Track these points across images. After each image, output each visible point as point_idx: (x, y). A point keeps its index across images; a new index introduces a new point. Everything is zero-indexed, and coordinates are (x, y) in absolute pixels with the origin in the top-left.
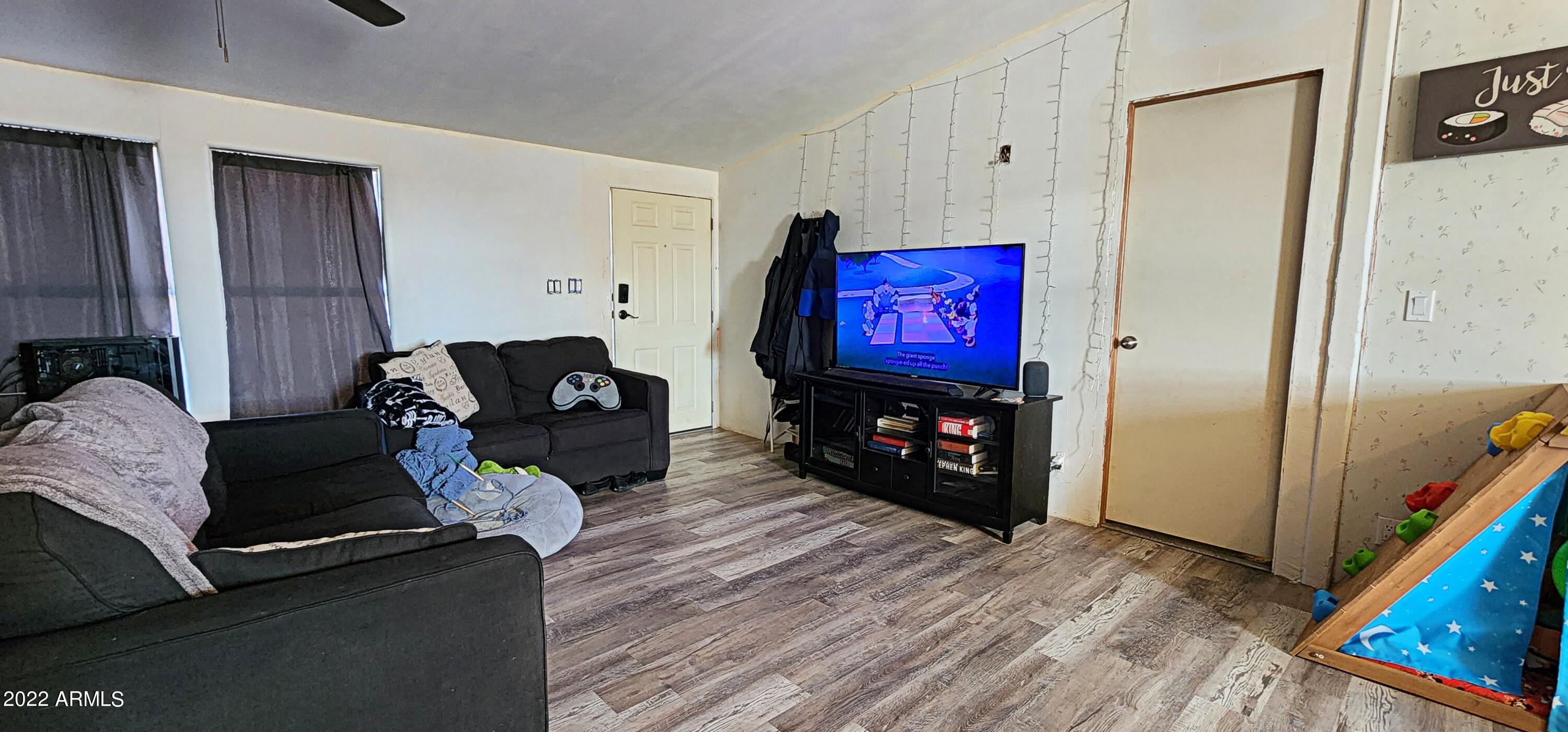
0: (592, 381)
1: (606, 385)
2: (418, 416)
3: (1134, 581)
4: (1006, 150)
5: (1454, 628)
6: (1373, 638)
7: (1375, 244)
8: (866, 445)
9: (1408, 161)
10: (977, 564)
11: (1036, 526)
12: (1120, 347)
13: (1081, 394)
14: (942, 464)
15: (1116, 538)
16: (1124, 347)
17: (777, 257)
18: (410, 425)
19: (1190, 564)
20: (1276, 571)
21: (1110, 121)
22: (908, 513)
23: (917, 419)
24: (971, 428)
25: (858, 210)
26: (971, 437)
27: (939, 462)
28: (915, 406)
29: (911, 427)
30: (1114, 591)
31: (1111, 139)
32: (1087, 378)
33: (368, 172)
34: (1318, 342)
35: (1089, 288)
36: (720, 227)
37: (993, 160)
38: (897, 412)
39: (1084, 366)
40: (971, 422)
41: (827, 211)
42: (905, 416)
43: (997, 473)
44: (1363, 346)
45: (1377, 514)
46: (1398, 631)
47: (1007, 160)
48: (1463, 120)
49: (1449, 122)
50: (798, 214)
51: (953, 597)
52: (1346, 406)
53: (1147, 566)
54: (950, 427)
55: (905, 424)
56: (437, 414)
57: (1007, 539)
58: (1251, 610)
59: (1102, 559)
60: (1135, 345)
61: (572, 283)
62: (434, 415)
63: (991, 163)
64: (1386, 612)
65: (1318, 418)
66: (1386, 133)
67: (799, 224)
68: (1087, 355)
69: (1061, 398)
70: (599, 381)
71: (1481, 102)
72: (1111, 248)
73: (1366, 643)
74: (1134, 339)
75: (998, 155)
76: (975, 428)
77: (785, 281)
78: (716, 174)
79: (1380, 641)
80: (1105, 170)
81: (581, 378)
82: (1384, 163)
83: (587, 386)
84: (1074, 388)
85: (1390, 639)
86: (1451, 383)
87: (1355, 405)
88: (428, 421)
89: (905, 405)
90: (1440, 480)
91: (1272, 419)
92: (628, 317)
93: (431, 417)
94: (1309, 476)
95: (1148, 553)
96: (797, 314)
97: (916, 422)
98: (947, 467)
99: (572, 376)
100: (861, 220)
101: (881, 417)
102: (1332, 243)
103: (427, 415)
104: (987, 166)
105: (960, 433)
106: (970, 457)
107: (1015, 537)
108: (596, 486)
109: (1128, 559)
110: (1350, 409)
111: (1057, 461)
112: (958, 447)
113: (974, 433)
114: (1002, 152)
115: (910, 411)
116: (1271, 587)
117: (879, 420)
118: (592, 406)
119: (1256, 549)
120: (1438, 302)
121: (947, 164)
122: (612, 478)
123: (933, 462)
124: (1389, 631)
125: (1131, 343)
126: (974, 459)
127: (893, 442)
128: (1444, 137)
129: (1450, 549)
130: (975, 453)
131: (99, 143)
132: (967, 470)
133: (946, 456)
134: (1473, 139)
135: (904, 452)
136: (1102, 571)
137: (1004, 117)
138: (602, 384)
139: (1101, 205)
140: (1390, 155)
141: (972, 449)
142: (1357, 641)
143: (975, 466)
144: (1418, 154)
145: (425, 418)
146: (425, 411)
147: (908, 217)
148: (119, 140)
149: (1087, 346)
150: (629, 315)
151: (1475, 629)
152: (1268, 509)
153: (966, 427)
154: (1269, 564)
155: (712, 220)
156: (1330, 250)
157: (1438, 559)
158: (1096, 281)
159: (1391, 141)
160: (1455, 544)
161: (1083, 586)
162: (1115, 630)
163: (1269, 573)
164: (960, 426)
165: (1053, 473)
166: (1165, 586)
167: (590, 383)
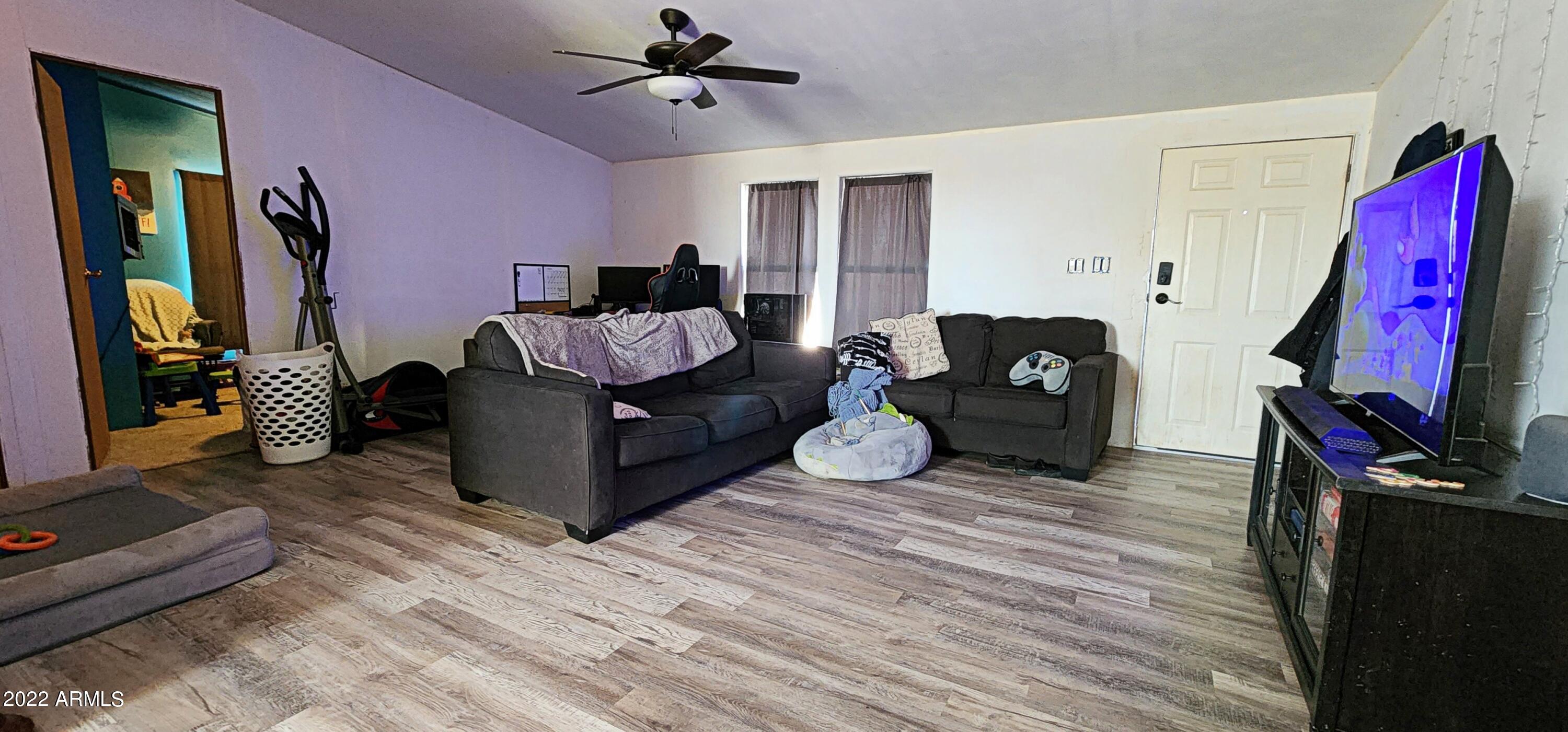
0: (1047, 361)
1: (1057, 367)
2: (851, 358)
18: (845, 364)
36: (1366, 175)
56: (868, 360)
61: (1098, 261)
62: (864, 360)
70: (1053, 362)
78: (1372, 95)
81: (1040, 357)
83: (1041, 366)
88: (859, 363)
92: (1168, 303)
93: (861, 360)
99: (1032, 355)
103: (858, 359)
108: (999, 461)
118: (1037, 385)
122: (1014, 458)
138: (1053, 366)
145: (856, 361)
146: (858, 356)
150: (1169, 300)
155: (1349, 166)
167: (1044, 363)
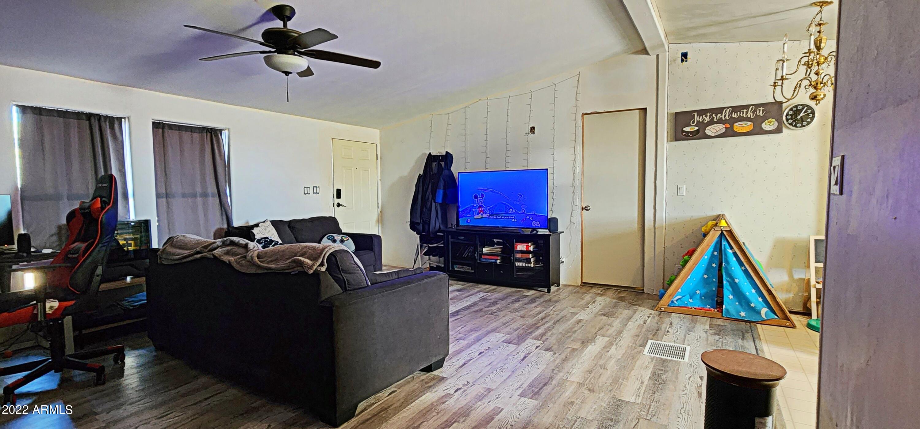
0: (340, 238)
1: (347, 240)
3: (599, 299)
4: (533, 128)
5: (698, 292)
6: (677, 300)
7: (667, 169)
8: (480, 260)
9: (674, 141)
10: (542, 300)
11: (557, 288)
12: (584, 210)
13: (570, 231)
14: (518, 264)
15: (588, 288)
16: (586, 210)
17: (420, 174)
19: (616, 293)
20: (646, 291)
21: (575, 120)
22: (503, 288)
23: (502, 247)
24: (530, 246)
25: (463, 152)
26: (530, 251)
27: (516, 263)
28: (501, 241)
29: (500, 250)
30: (594, 302)
31: (576, 127)
32: (572, 223)
33: (221, 131)
34: (653, 204)
35: (570, 186)
36: (381, 158)
37: (527, 132)
38: (492, 244)
39: (571, 219)
40: (530, 244)
41: (447, 152)
42: (496, 246)
43: (542, 265)
44: (666, 205)
45: (675, 265)
46: (684, 296)
47: (534, 133)
48: (687, 129)
49: (684, 129)
50: (430, 153)
51: (539, 309)
52: (663, 226)
53: (602, 295)
54: (521, 247)
55: (497, 249)
57: (549, 291)
58: (640, 302)
59: (586, 294)
60: (590, 209)
61: (315, 188)
63: (526, 134)
64: (680, 290)
65: (655, 232)
66: (667, 132)
67: (431, 158)
68: (571, 214)
69: (563, 232)
70: (343, 238)
71: (692, 123)
72: (578, 171)
73: (675, 302)
74: (589, 207)
75: (530, 130)
76: (532, 246)
77: (426, 187)
78: (378, 131)
79: (679, 301)
80: (574, 139)
81: (334, 237)
82: (667, 141)
83: (338, 241)
84: (567, 228)
85: (682, 299)
86: (692, 216)
87: (665, 226)
89: (495, 240)
90: (691, 248)
91: (640, 235)
92: (341, 206)
94: (653, 254)
95: (601, 291)
96: (435, 202)
97: (501, 248)
98: (520, 265)
99: (329, 236)
100: (463, 156)
101: (484, 247)
102: (654, 169)
104: (525, 134)
105: (525, 249)
106: (530, 259)
107: (552, 291)
109: (595, 293)
110: (664, 228)
111: (562, 260)
112: (525, 256)
113: (531, 249)
114: (531, 129)
115: (498, 244)
116: (645, 296)
117: (484, 249)
119: (638, 285)
120: (686, 189)
121: (506, 133)
123: (514, 264)
124: (681, 297)
125: (588, 208)
126: (532, 260)
127: (493, 257)
128: (683, 134)
129: (695, 265)
130: (532, 258)
131: (99, 117)
132: (529, 265)
133: (519, 260)
134: (691, 135)
135: (498, 261)
136: (588, 297)
137: (531, 115)
138: (345, 239)
139: (573, 153)
140: (669, 139)
141: (531, 256)
142: (673, 302)
143: (532, 263)
144: (677, 140)
147: (488, 156)
148: (107, 116)
149: (571, 210)
150: (341, 205)
151: (704, 291)
152: (641, 268)
153: (528, 247)
154: (643, 290)
155: (377, 155)
156: (654, 171)
157: (691, 269)
158: (573, 183)
159: (669, 134)
160: (695, 264)
161: (583, 302)
162: (599, 311)
163: (644, 293)
164: (525, 246)
165: (561, 264)
166: (610, 299)
